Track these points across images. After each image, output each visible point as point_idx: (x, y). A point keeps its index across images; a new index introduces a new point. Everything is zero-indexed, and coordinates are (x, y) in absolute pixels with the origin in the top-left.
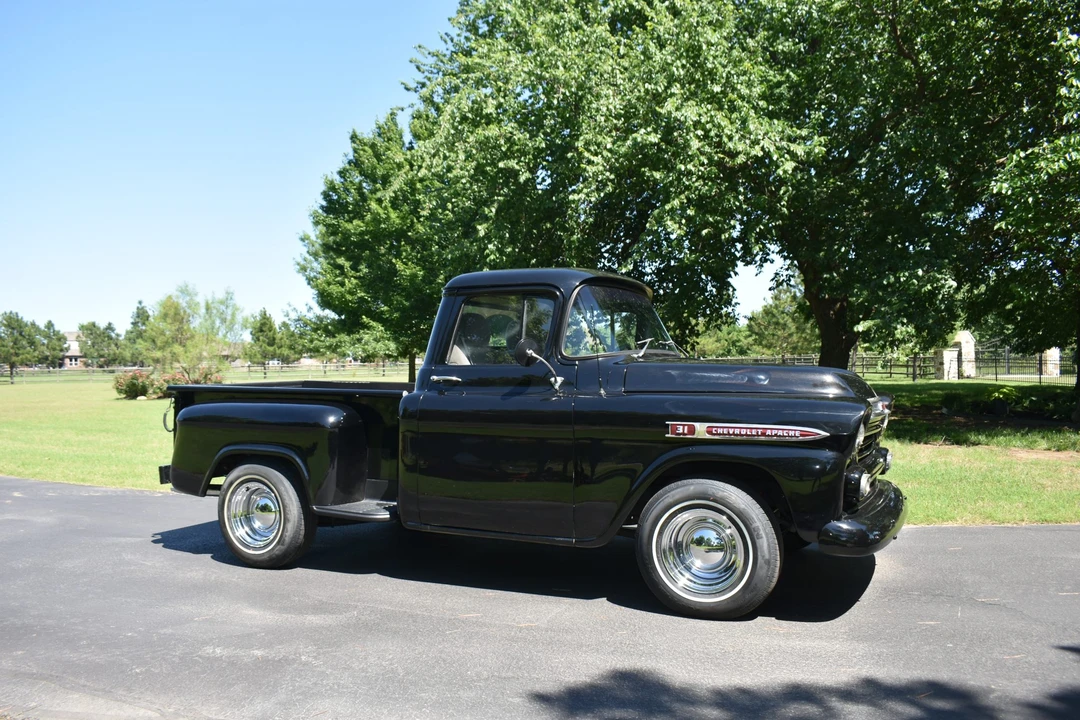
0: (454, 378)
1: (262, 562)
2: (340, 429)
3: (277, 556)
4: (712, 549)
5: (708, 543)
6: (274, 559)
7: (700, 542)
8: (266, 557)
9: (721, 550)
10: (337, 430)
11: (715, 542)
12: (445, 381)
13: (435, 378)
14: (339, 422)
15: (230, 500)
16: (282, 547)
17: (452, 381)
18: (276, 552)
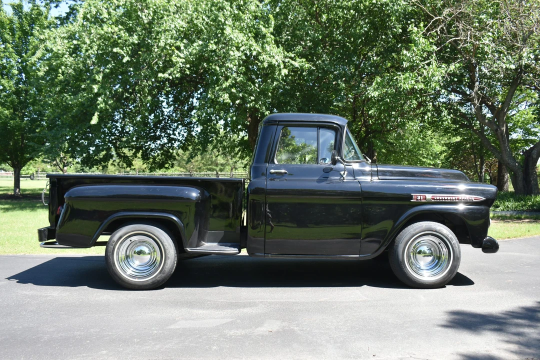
0: (283, 171)
1: (146, 285)
2: (201, 200)
3: (158, 281)
4: (426, 255)
5: (424, 253)
6: (156, 283)
7: (420, 252)
8: (150, 282)
9: (430, 256)
10: (199, 201)
11: (428, 252)
12: (277, 173)
13: (272, 171)
14: (199, 197)
15: (119, 248)
16: (163, 275)
17: (281, 173)
18: (158, 278)
